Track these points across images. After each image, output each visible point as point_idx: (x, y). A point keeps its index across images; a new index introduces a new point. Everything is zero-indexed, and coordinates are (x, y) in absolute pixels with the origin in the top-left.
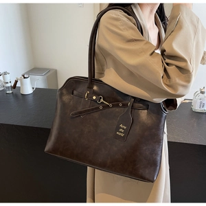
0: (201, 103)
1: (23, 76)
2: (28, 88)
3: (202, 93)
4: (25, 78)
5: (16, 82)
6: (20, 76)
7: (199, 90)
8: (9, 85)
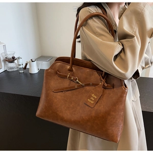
1: (31, 60)
2: (35, 69)
4: (32, 61)
5: (26, 64)
6: (29, 60)
8: (21, 66)
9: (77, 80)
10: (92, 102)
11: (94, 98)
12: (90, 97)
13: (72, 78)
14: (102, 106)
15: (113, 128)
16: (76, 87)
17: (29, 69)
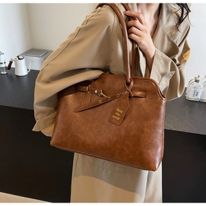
0: (195, 91)
1: (18, 57)
2: (22, 70)
3: (197, 81)
4: (19, 59)
5: (11, 63)
6: (14, 57)
7: (194, 78)
8: (3, 66)
9: (102, 94)
10: (118, 119)
11: (120, 113)
12: (114, 112)
13: (96, 91)
14: (133, 122)
15: (149, 151)
16: (100, 102)
17: (14, 68)
